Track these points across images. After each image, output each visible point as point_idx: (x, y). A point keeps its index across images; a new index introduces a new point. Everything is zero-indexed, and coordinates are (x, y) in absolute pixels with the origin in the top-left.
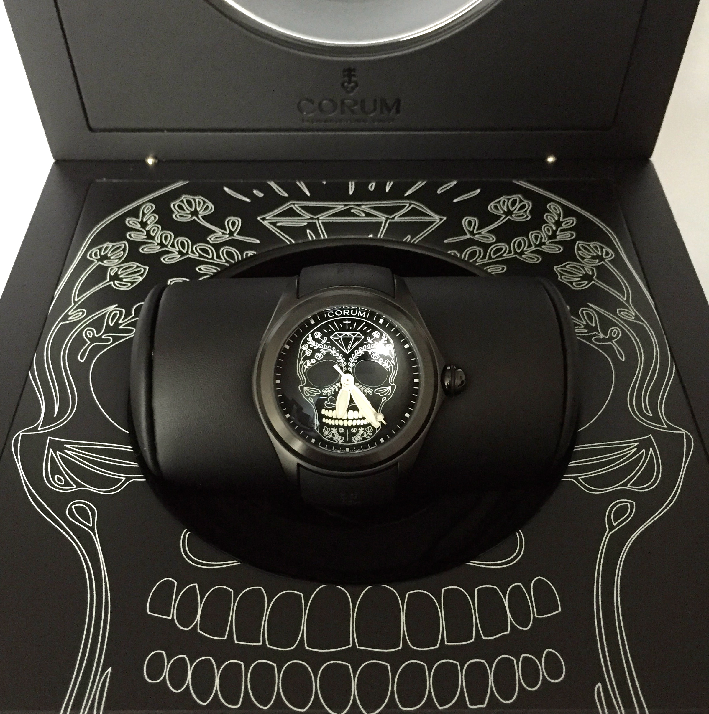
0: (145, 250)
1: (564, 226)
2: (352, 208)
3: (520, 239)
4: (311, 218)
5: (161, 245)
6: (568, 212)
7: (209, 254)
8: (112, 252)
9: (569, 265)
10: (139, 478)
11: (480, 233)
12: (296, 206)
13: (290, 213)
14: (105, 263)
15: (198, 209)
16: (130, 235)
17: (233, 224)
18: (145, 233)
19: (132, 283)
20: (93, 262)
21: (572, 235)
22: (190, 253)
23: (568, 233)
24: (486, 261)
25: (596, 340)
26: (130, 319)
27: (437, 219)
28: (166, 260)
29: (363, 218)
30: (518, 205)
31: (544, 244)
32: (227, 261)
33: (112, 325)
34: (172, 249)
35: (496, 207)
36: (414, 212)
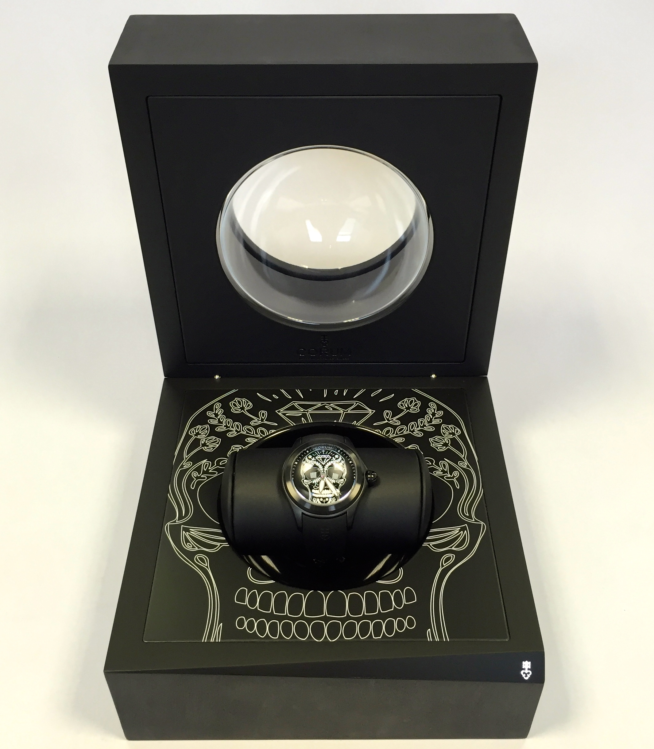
0: (218, 429)
1: (437, 416)
2: (326, 405)
3: (413, 423)
4: (304, 411)
5: (226, 426)
6: (439, 408)
7: (251, 432)
8: (201, 431)
9: (437, 438)
10: (226, 544)
11: (392, 420)
12: (296, 404)
13: (293, 408)
14: (199, 437)
15: (244, 406)
16: (210, 421)
17: (263, 414)
18: (217, 420)
19: (214, 448)
20: (192, 436)
21: (440, 421)
22: (241, 431)
23: (438, 420)
24: (395, 435)
25: (446, 478)
26: (214, 468)
27: (370, 412)
28: (229, 435)
29: (331, 411)
30: (413, 404)
32: (261, 436)
33: (205, 470)
34: (232, 429)
35: (402, 405)
36: (358, 407)
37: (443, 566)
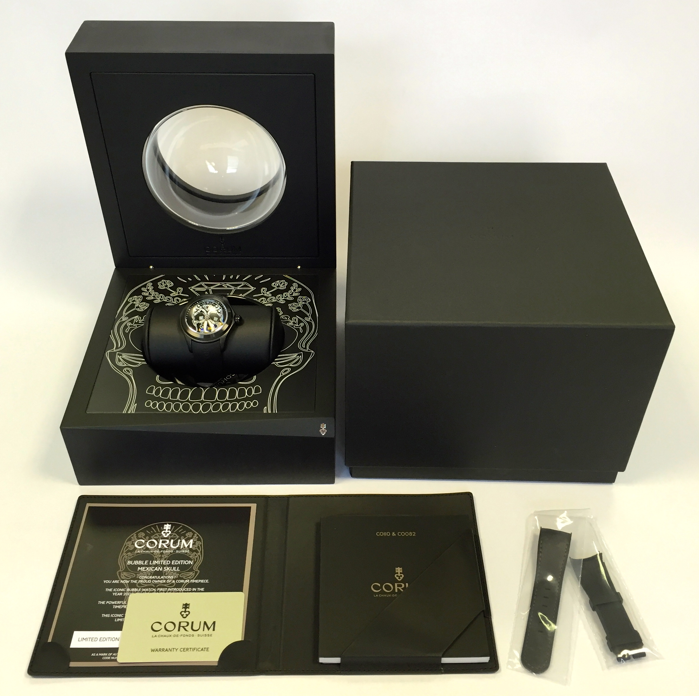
0: (148, 298)
1: (297, 291)
2: (223, 284)
3: (280, 295)
4: (208, 288)
5: (154, 297)
6: (299, 286)
7: (170, 300)
8: (137, 299)
9: (294, 304)
10: (145, 363)
11: (267, 293)
12: (203, 284)
13: (201, 286)
14: (134, 303)
15: (168, 285)
16: (143, 294)
17: (180, 290)
18: (148, 293)
19: (144, 309)
20: (130, 302)
21: (298, 294)
22: (164, 299)
24: (266, 302)
25: (295, 327)
26: (142, 321)
27: (252, 288)
28: (155, 302)
29: (226, 288)
30: (283, 284)
31: (288, 297)
32: (176, 302)
33: (136, 322)
34: (158, 298)
35: (274, 285)
36: (245, 286)
37: (282, 374)
